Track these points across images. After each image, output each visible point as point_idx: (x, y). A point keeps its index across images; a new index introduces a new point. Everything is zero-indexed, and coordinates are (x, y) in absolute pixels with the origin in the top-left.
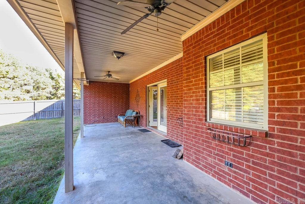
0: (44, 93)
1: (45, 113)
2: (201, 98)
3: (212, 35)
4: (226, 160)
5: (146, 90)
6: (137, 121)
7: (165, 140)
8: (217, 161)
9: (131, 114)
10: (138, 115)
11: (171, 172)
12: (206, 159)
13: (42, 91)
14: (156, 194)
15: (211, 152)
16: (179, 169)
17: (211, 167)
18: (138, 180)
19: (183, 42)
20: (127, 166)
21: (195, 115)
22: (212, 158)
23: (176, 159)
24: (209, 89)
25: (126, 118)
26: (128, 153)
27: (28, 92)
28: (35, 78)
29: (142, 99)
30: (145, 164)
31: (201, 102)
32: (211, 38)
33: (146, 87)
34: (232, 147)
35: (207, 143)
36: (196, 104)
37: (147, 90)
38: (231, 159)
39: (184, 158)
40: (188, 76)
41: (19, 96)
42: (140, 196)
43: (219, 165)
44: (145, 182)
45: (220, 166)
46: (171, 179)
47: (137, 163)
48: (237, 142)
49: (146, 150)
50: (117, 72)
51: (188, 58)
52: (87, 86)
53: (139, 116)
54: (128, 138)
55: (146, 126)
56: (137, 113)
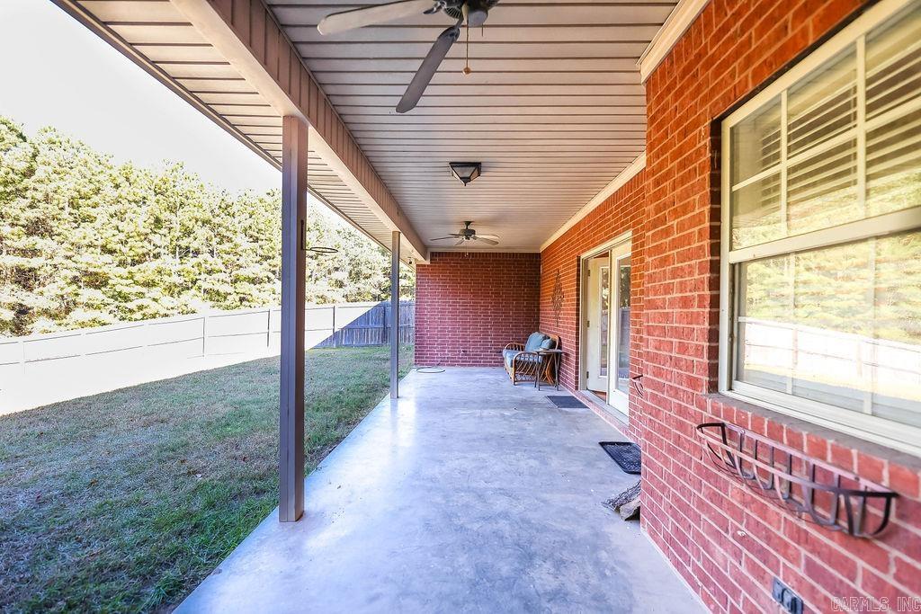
0: (368, 287)
1: (353, 332)
2: (696, 294)
3: (739, 24)
4: (780, 579)
5: (579, 270)
6: (551, 367)
7: (619, 444)
8: (743, 569)
9: (537, 345)
10: (556, 350)
11: (565, 555)
12: (706, 546)
13: (363, 281)
14: (472, 606)
15: (723, 524)
16: (603, 555)
17: (724, 587)
18: (449, 545)
19: (648, 81)
20: (446, 497)
21: (677, 363)
22: (726, 550)
23: (614, 516)
24: (728, 258)
25: (518, 358)
26: (474, 460)
27: (341, 285)
28: (352, 253)
29: (568, 301)
30: (501, 504)
31: (695, 309)
32: (732, 39)
33: (579, 260)
34: (804, 526)
35: (712, 480)
36: (681, 318)
37: (582, 272)
38: (800, 581)
39: (644, 522)
40: (658, 210)
41: (327, 294)
42: (422, 593)
43: (751, 589)
44: (462, 559)
45: (756, 597)
46: (551, 578)
47: (481, 496)
48: (824, 508)
49: (533, 463)
50: (491, 222)
51: (660, 140)
52: (425, 266)
53: (557, 354)
54: (503, 416)
55: (577, 388)
56: (553, 345)
